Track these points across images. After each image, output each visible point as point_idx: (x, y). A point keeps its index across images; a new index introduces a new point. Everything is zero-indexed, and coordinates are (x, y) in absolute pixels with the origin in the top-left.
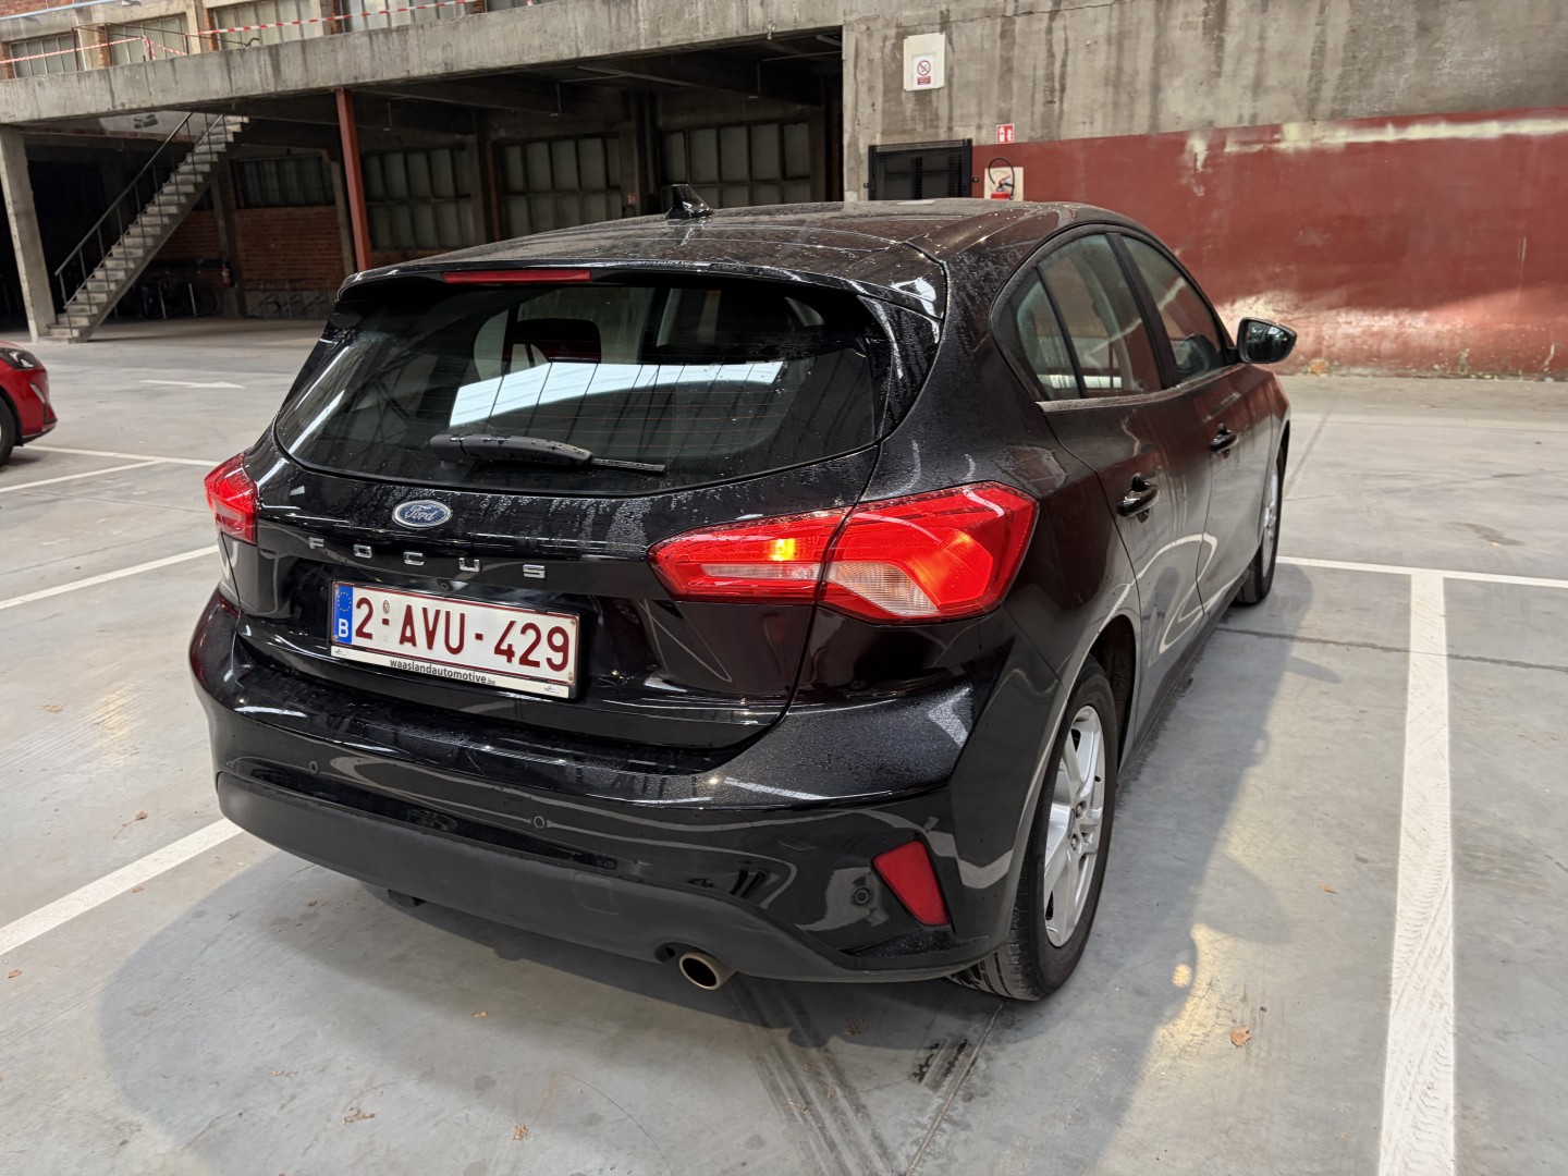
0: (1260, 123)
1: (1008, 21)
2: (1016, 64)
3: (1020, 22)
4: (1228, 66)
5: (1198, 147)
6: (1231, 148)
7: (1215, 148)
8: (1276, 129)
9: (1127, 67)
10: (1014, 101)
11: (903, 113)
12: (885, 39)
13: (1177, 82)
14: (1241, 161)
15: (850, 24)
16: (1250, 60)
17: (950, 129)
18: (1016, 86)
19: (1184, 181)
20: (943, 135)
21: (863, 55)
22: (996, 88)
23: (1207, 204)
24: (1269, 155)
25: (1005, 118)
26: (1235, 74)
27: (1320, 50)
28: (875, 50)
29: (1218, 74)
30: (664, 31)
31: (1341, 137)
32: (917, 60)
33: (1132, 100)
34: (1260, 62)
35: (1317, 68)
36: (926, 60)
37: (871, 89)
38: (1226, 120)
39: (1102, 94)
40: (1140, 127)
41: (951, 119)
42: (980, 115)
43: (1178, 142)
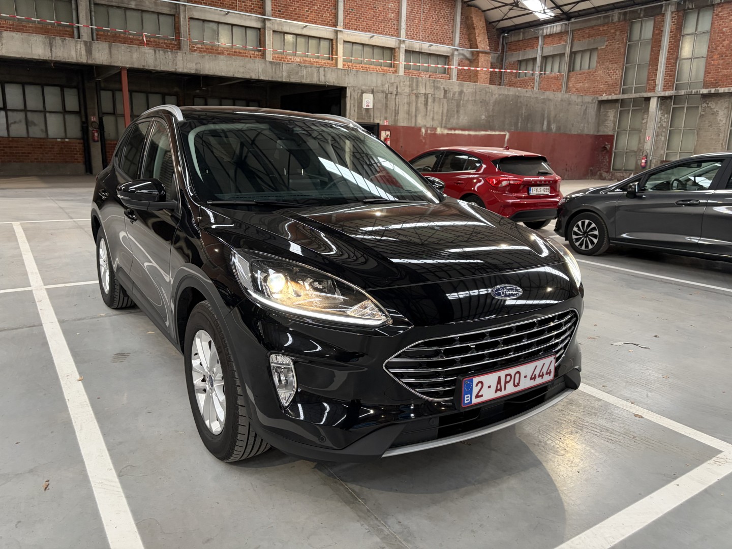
0: (434, 126)
1: (387, 95)
2: (388, 105)
3: (389, 95)
4: (428, 113)
5: (423, 130)
6: (429, 132)
7: (426, 131)
8: (436, 128)
9: (410, 110)
10: (388, 115)
11: (362, 114)
12: (358, 93)
13: (420, 115)
14: (431, 134)
15: (349, 87)
16: (432, 113)
17: (374, 120)
18: (388, 110)
19: (421, 138)
20: (372, 121)
21: (352, 96)
22: (384, 110)
23: (425, 144)
24: (435, 134)
25: (386, 118)
26: (429, 116)
27: (442, 113)
28: (356, 95)
29: (426, 115)
30: (292, 77)
31: (446, 132)
32: (366, 100)
33: (411, 118)
34: (433, 114)
35: (442, 116)
36: (368, 100)
37: (354, 106)
38: (428, 125)
39: (406, 116)
40: (413, 125)
41: (374, 117)
42: (380, 117)
43: (420, 129)
